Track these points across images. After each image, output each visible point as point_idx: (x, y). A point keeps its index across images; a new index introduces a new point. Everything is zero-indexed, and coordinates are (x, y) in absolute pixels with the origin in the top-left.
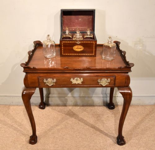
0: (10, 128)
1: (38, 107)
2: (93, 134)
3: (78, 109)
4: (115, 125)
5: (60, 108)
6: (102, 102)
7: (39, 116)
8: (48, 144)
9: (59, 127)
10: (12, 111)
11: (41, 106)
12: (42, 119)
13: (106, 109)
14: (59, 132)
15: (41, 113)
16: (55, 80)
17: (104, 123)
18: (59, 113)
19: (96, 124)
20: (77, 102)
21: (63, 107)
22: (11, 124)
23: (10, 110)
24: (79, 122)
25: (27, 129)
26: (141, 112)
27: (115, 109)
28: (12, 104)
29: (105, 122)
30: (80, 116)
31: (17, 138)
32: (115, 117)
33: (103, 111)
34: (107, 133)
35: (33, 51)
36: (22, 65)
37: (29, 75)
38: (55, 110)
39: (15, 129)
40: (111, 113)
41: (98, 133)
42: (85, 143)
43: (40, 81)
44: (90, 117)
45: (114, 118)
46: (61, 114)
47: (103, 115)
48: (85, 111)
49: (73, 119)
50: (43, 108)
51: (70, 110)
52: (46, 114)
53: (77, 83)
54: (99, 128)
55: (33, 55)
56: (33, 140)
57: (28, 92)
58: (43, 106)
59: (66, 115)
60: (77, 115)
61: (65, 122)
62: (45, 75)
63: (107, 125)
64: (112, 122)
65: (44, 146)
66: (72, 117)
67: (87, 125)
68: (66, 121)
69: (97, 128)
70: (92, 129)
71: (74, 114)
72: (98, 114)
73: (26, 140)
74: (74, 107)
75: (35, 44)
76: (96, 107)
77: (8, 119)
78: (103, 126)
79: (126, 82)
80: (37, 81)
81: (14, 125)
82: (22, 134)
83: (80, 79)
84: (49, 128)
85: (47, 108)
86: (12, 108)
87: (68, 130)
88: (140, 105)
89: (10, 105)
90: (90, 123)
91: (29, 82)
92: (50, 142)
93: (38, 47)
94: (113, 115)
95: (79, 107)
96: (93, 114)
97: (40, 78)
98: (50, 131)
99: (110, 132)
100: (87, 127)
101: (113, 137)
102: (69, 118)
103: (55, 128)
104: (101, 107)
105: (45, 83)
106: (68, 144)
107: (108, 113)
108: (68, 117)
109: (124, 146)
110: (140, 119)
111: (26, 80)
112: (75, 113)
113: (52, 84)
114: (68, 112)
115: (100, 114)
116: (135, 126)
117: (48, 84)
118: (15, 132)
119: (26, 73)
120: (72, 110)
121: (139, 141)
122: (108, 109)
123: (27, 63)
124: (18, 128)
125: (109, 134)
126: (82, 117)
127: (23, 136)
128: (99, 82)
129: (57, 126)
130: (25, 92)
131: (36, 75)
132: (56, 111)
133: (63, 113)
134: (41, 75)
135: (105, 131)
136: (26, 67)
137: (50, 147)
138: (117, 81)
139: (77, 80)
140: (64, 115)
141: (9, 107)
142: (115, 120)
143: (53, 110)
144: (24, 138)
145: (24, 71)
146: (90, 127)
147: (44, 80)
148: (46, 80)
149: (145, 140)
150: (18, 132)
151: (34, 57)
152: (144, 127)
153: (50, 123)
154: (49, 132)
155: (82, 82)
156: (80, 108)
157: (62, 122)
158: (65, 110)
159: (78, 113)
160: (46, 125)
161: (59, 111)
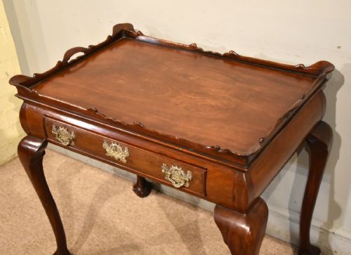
5: (180, 207)
6: (289, 234)
7: (118, 211)
10: (79, 180)
11: (139, 189)
12: (120, 219)
15: (130, 203)
16: (73, 134)
18: (166, 220)
23: (78, 174)
25: (73, 229)
30: (205, 247)
38: (164, 208)
43: (47, 128)
46: (169, 223)
49: (184, 246)
51: (196, 221)
52: (136, 211)
58: (142, 190)
60: (201, 241)
61: (159, 246)
66: (184, 241)
68: (165, 245)
71: (195, 237)
79: (234, 198)
83: (123, 149)
84: (116, 245)
85: (152, 198)
86: (85, 170)
89: (86, 164)
102: (176, 241)
105: (54, 135)
108: (178, 236)
112: (202, 234)
114: (188, 225)
120: (200, 225)
126: (207, 251)
128: (163, 171)
132: (165, 211)
140: (172, 228)
141: (82, 167)
143: (160, 207)
145: (18, 96)
147: (52, 126)
148: (57, 129)
155: (126, 159)
157: (153, 245)
158: (185, 218)
159: (208, 237)
160: (114, 237)
161: (168, 215)
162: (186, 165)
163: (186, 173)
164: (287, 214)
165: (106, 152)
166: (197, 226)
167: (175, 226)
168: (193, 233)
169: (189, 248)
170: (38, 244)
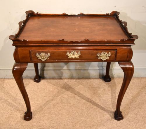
0: (4, 103)
1: (33, 80)
2: (89, 109)
3: (74, 82)
4: (111, 99)
5: (56, 81)
6: (99, 75)
7: (34, 90)
8: (43, 120)
9: (55, 102)
10: (7, 85)
11: (37, 80)
12: (38, 93)
13: (102, 82)
14: (55, 107)
15: (36, 86)
16: (49, 54)
17: (100, 97)
19: (93, 98)
20: (73, 75)
21: (58, 80)
22: (5, 99)
23: (4, 83)
24: (75, 96)
25: (21, 104)
26: (137, 85)
27: (111, 81)
28: (6, 77)
29: (101, 95)
30: (76, 90)
31: (12, 114)
32: (111, 90)
33: (99, 84)
34: (104, 107)
35: (25, 22)
36: (11, 37)
37: (19, 49)
38: (50, 83)
39: (10, 104)
40: (107, 86)
41: (95, 107)
42: (81, 118)
43: (33, 56)
44: (86, 90)
45: (110, 92)
46: (57, 87)
47: (99, 88)
48: (81, 84)
49: (69, 92)
50: (38, 81)
51: (65, 83)
52: (41, 88)
53: (73, 57)
54: (96, 102)
55: (24, 26)
56: (28, 116)
57: (19, 67)
58: (38, 79)
59: (62, 89)
60: (73, 88)
61: (60, 96)
62: (37, 48)
63: (103, 98)
64: (109, 95)
65: (40, 122)
66: (67, 91)
67: (84, 99)
68: (62, 95)
69: (94, 102)
70: (88, 103)
71: (70, 88)
72: (94, 87)
73: (20, 116)
74: (70, 80)
75: (28, 14)
76: (92, 80)
77: (3, 94)
78: (100, 101)
79: (128, 57)
80: (29, 55)
81: (8, 100)
82: (17, 109)
83: (78, 53)
84: (44, 102)
85: (42, 81)
86: (6, 81)
87: (64, 105)
88: (136, 78)
89: (4, 79)
90: (86, 97)
91: (19, 57)
92: (46, 118)
93: (30, 17)
94: (109, 88)
95: (74, 80)
96: (89, 87)
97: (32, 53)
98: (46, 106)
99: (107, 106)
100: (84, 101)
101: (110, 111)
102: (65, 92)
103: (51, 102)
104: (97, 80)
105: (38, 57)
106: (64, 120)
107: (104, 86)
108: (64, 90)
109: (122, 121)
110: (137, 92)
111: (16, 54)
112: (71, 86)
113: (46, 59)
114: (64, 85)
115: (96, 87)
116: (132, 99)
117: (40, 59)
118: (9, 107)
119: (16, 46)
120: (68, 83)
121: (136, 116)
122: (104, 82)
123: (18, 35)
124: (13, 103)
125: (106, 108)
126: (78, 91)
127: (18, 112)
128: (99, 56)
129: (52, 100)
130: (16, 67)
131: (27, 48)
132: (52, 84)
133: (58, 87)
134: (33, 48)
135: (102, 105)
136: (16, 40)
137: (45, 123)
138: (118, 55)
139: (74, 54)
140: (59, 88)
141: (3, 80)
142: (111, 93)
143: (49, 83)
144: (19, 114)
145: (13, 45)
146: (86, 101)
147: (36, 54)
148: (39, 54)
149: (142, 114)
150: (12, 108)
151: (26, 28)
152: (141, 101)
153: (46, 98)
154: (44, 107)
155: (79, 56)
156: (76, 81)
157: (58, 96)
158: (61, 83)
159: (74, 86)
160: (41, 100)
161: (54, 85)
162: (108, 51)
163: (108, 53)
164: (98, 68)
165: (68, 57)
166: (67, 84)
167: (60, 87)
168: (67, 87)
169: (71, 92)
170: (12, 115)
